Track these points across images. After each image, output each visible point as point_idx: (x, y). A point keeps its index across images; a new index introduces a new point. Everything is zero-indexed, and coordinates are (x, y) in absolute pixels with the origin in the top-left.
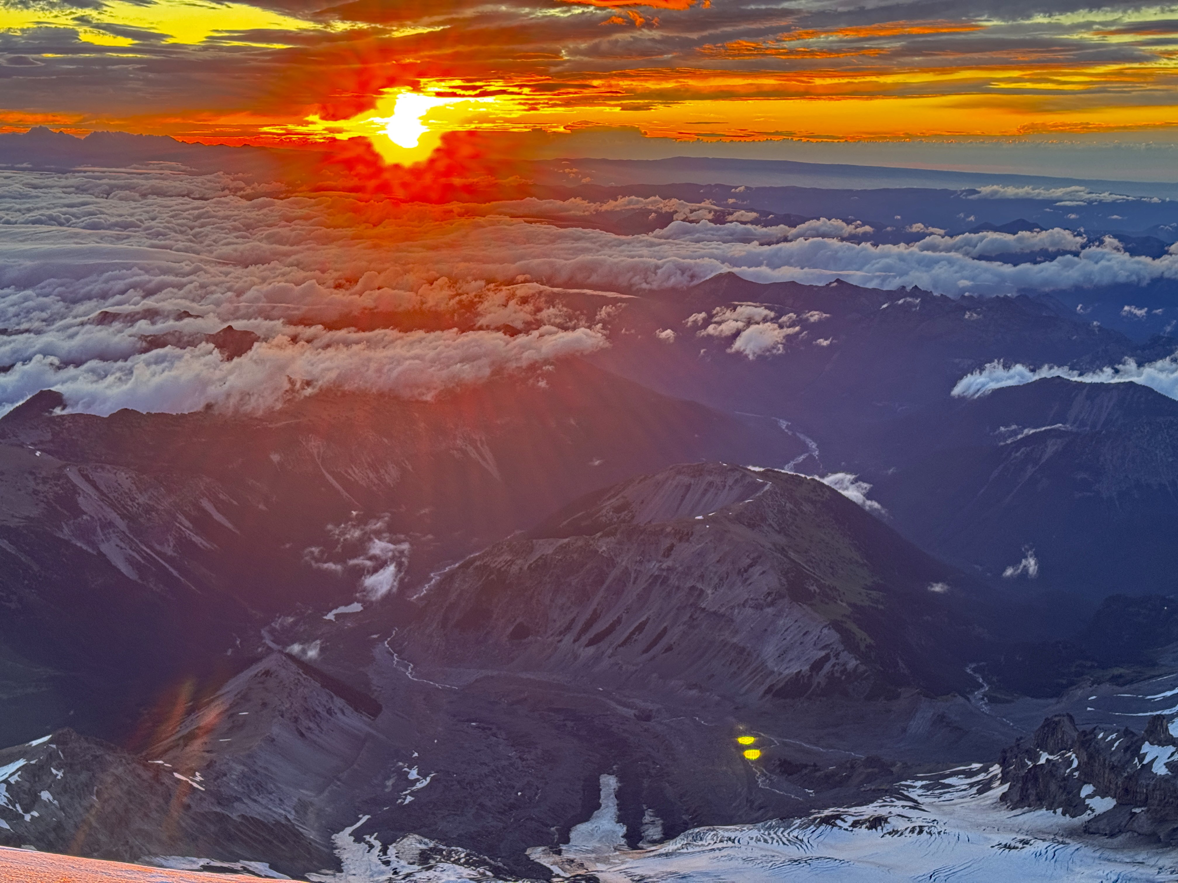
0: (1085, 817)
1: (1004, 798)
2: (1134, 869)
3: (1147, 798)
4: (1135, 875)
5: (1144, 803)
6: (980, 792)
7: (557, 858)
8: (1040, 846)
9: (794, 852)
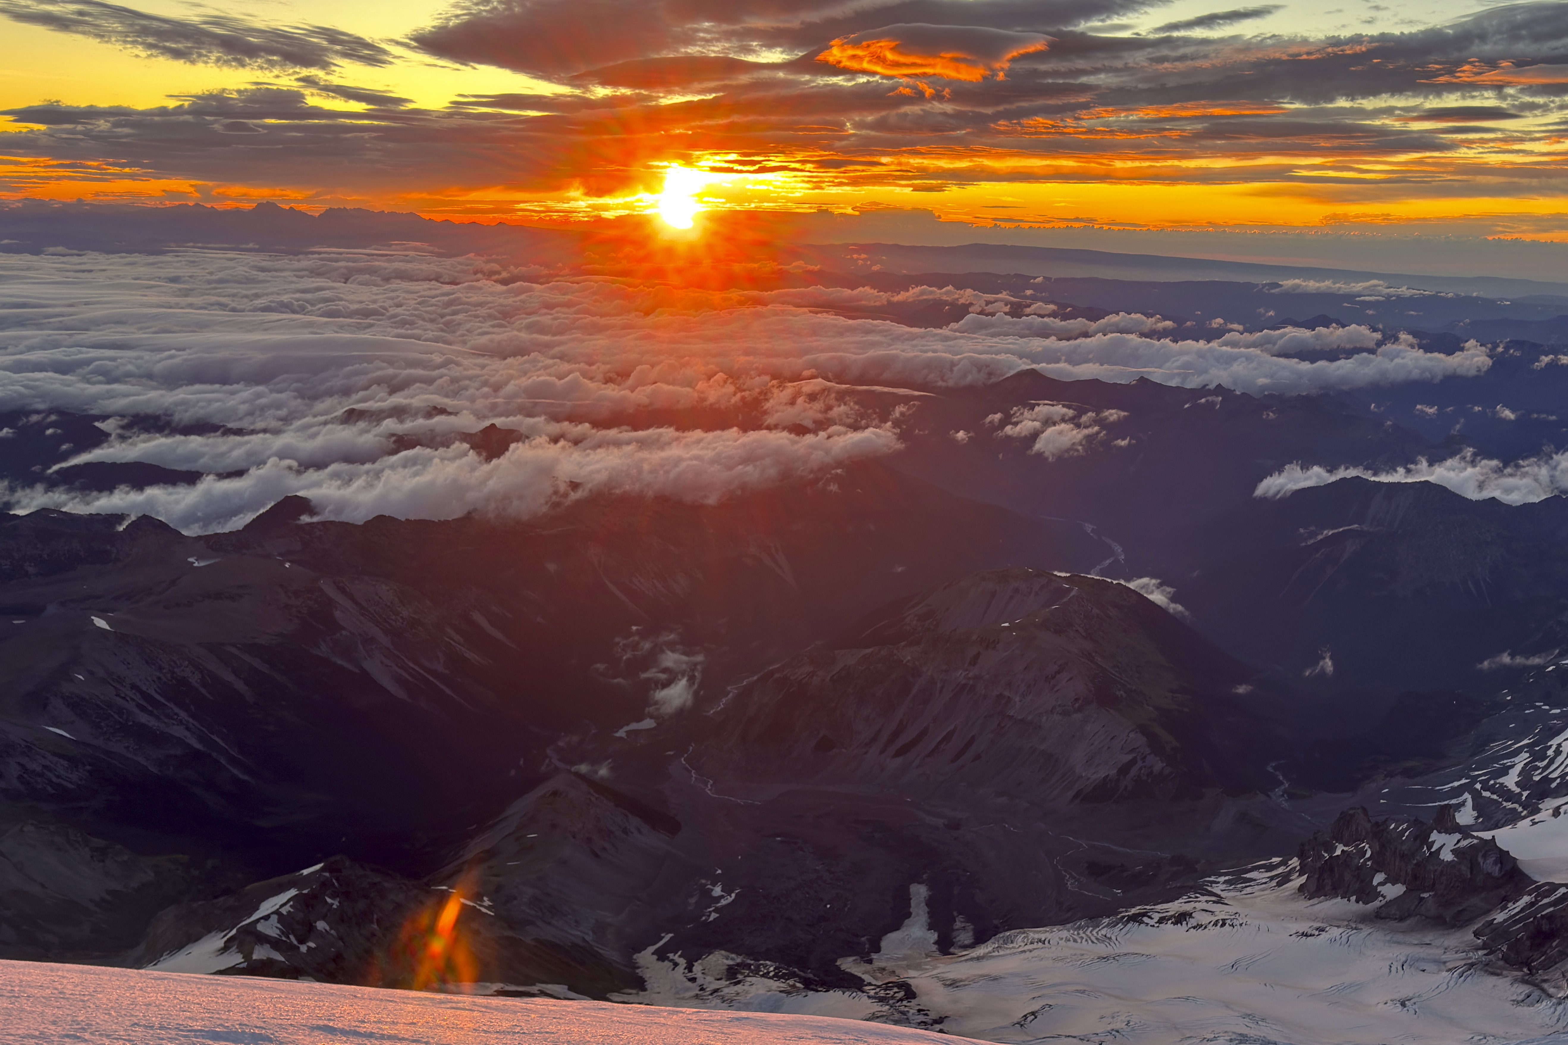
0: (1377, 904)
1: (1301, 888)
2: (1422, 950)
3: (1434, 884)
4: (1422, 955)
5: (1432, 888)
6: (1279, 884)
7: (868, 967)
8: (1335, 932)
9: (1102, 949)
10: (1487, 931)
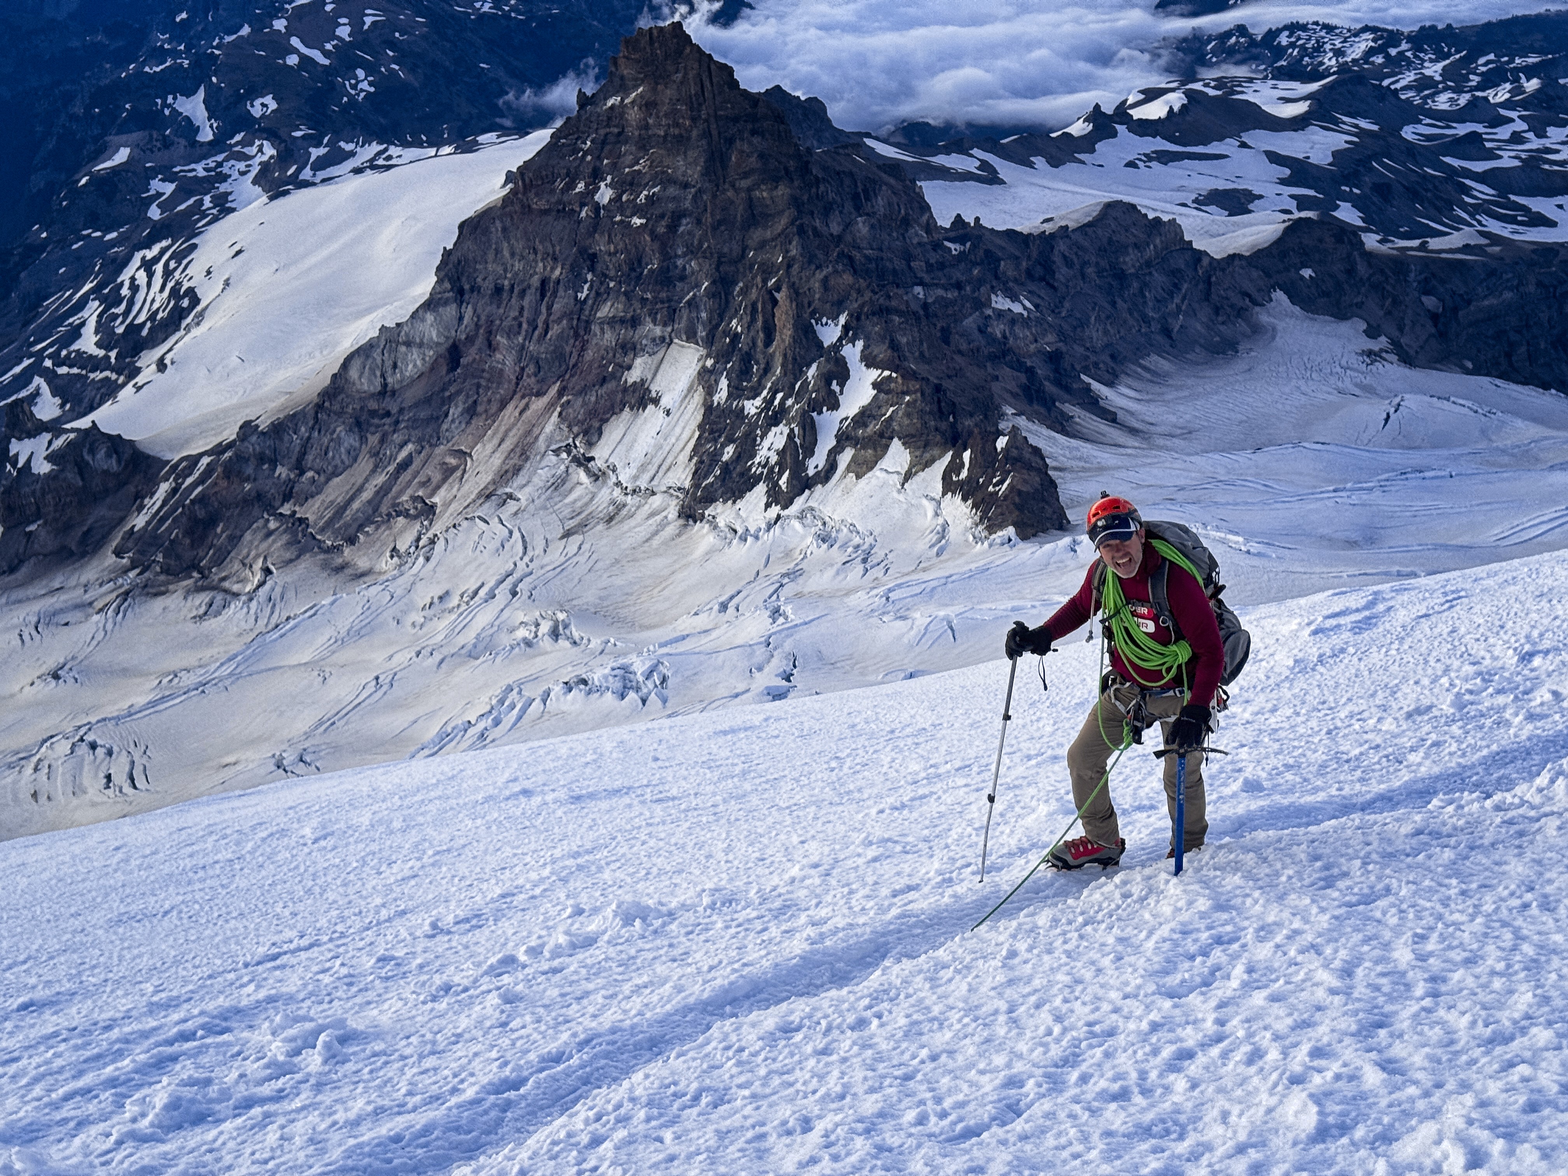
3: (38, 508)
5: (38, 516)
10: (130, 544)
